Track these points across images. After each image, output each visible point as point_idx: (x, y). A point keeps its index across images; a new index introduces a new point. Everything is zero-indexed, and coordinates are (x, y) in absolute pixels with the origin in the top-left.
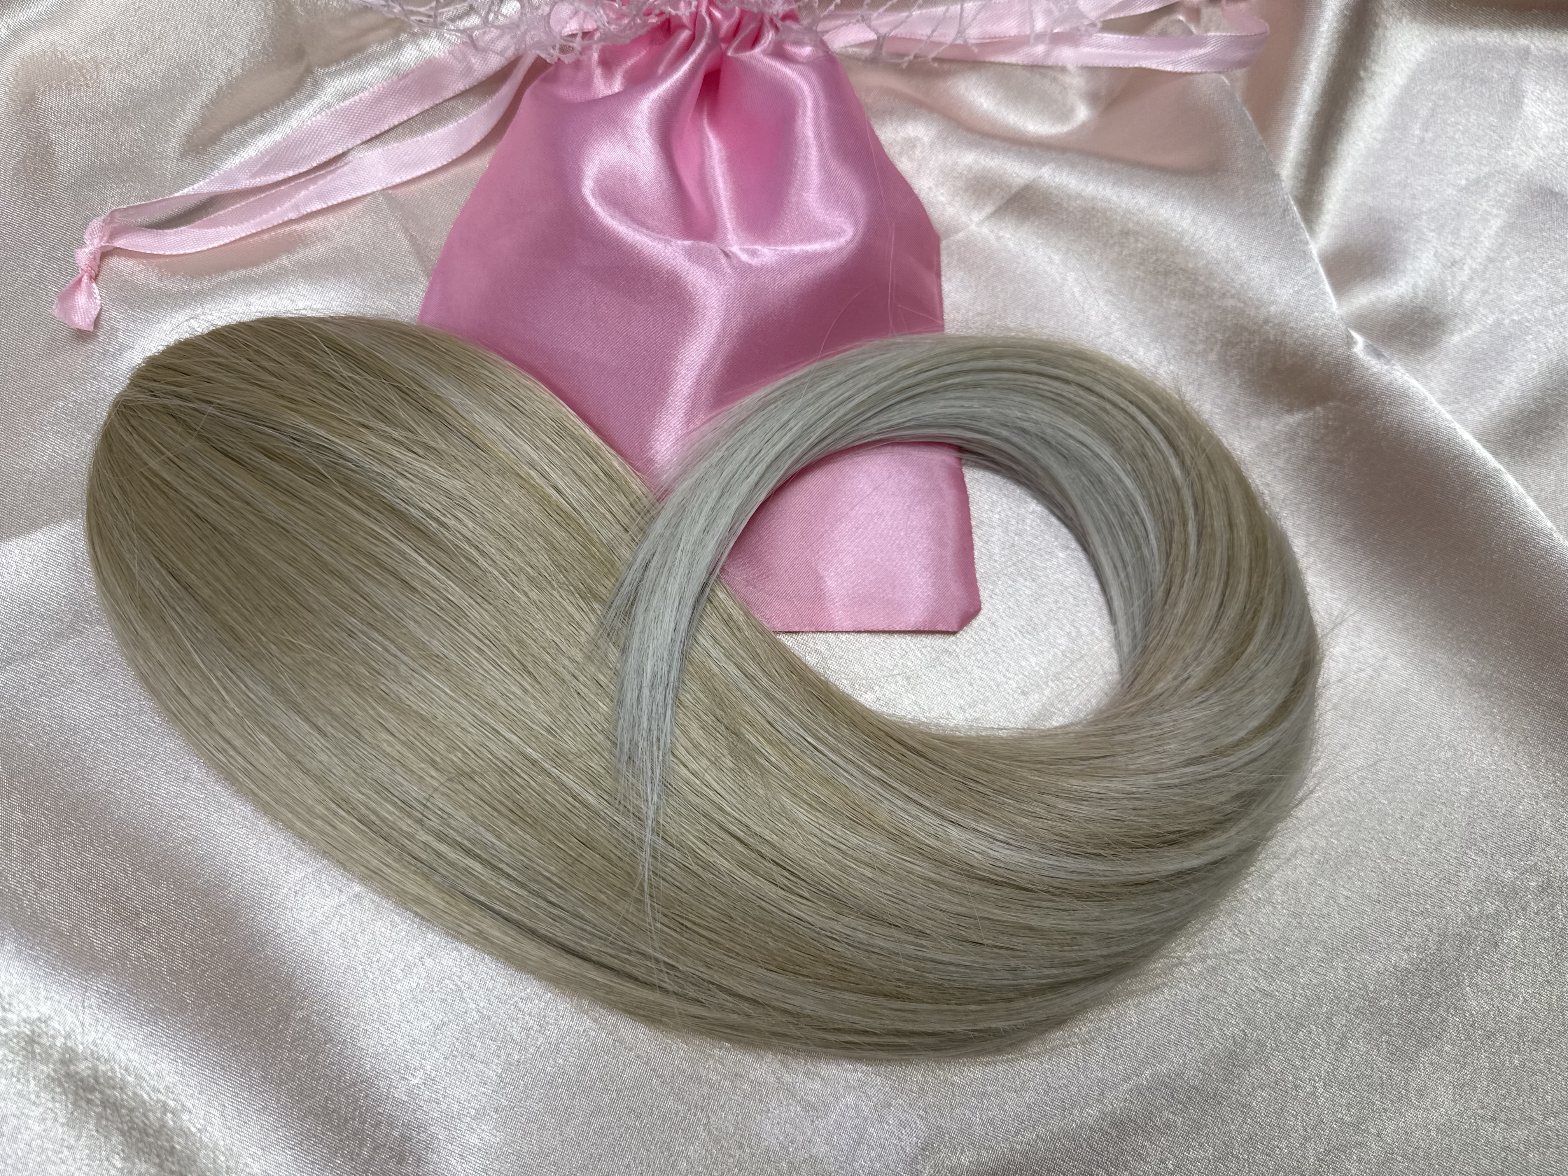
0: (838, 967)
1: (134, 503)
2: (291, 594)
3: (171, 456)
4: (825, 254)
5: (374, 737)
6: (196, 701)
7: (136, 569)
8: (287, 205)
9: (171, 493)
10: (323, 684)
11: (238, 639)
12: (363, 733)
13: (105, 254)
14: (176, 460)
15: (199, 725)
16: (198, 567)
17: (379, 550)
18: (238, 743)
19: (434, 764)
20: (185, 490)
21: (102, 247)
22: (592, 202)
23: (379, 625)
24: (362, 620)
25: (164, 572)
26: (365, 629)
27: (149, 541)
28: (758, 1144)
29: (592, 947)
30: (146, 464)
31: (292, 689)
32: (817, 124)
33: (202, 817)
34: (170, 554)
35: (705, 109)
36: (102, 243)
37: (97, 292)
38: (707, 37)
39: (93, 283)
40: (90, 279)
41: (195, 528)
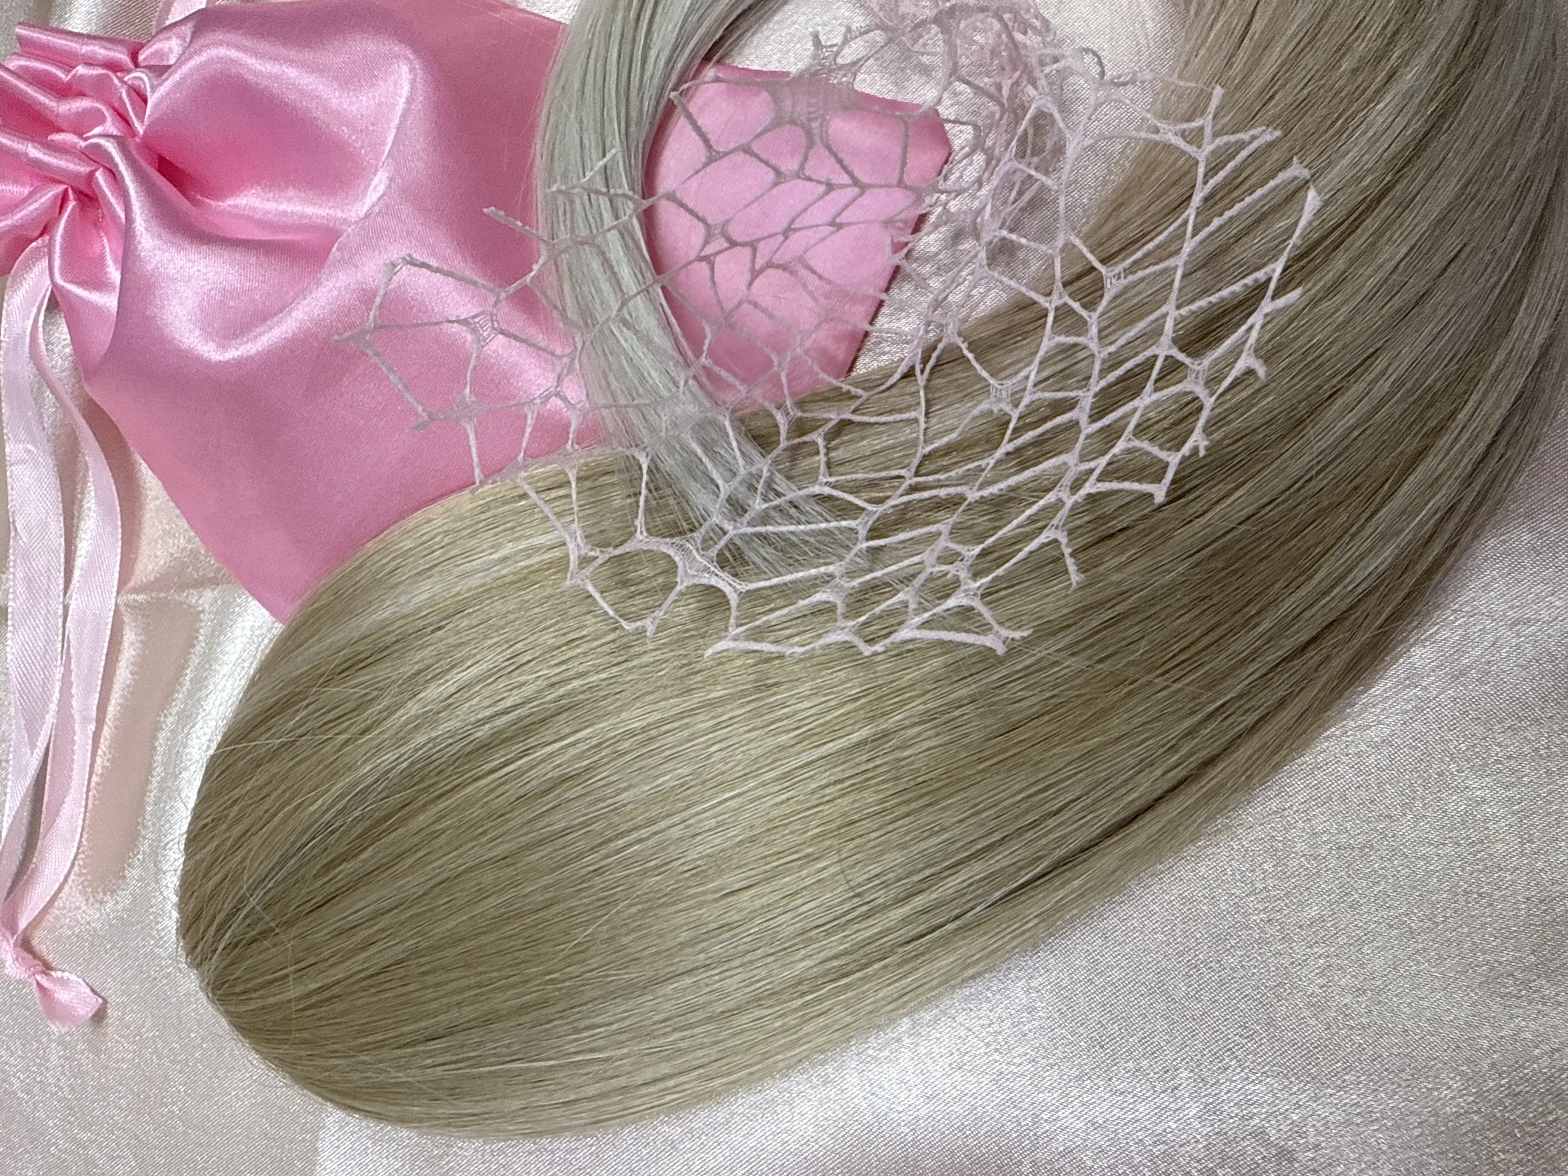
0: (1348, 497)
1: (326, 1039)
2: (520, 915)
3: (294, 968)
5: (741, 910)
6: (590, 1091)
7: (402, 1077)
8: (77, 727)
9: (336, 990)
10: (645, 936)
11: (543, 1003)
12: (729, 920)
13: (26, 945)
14: (302, 965)
15: (620, 1102)
16: (434, 1005)
17: (512, 790)
18: (665, 1069)
19: (811, 859)
20: (339, 973)
21: (15, 944)
23: (609, 833)
24: (592, 850)
25: (421, 1048)
26: (603, 852)
27: (379, 1045)
28: (1526, 706)
30: (290, 1001)
31: (633, 973)
33: (727, 1152)
34: (405, 1029)
35: (199, 197)
36: (12, 942)
37: (66, 975)
38: (111, 147)
39: (53, 973)
40: (46, 974)
41: (388, 985)
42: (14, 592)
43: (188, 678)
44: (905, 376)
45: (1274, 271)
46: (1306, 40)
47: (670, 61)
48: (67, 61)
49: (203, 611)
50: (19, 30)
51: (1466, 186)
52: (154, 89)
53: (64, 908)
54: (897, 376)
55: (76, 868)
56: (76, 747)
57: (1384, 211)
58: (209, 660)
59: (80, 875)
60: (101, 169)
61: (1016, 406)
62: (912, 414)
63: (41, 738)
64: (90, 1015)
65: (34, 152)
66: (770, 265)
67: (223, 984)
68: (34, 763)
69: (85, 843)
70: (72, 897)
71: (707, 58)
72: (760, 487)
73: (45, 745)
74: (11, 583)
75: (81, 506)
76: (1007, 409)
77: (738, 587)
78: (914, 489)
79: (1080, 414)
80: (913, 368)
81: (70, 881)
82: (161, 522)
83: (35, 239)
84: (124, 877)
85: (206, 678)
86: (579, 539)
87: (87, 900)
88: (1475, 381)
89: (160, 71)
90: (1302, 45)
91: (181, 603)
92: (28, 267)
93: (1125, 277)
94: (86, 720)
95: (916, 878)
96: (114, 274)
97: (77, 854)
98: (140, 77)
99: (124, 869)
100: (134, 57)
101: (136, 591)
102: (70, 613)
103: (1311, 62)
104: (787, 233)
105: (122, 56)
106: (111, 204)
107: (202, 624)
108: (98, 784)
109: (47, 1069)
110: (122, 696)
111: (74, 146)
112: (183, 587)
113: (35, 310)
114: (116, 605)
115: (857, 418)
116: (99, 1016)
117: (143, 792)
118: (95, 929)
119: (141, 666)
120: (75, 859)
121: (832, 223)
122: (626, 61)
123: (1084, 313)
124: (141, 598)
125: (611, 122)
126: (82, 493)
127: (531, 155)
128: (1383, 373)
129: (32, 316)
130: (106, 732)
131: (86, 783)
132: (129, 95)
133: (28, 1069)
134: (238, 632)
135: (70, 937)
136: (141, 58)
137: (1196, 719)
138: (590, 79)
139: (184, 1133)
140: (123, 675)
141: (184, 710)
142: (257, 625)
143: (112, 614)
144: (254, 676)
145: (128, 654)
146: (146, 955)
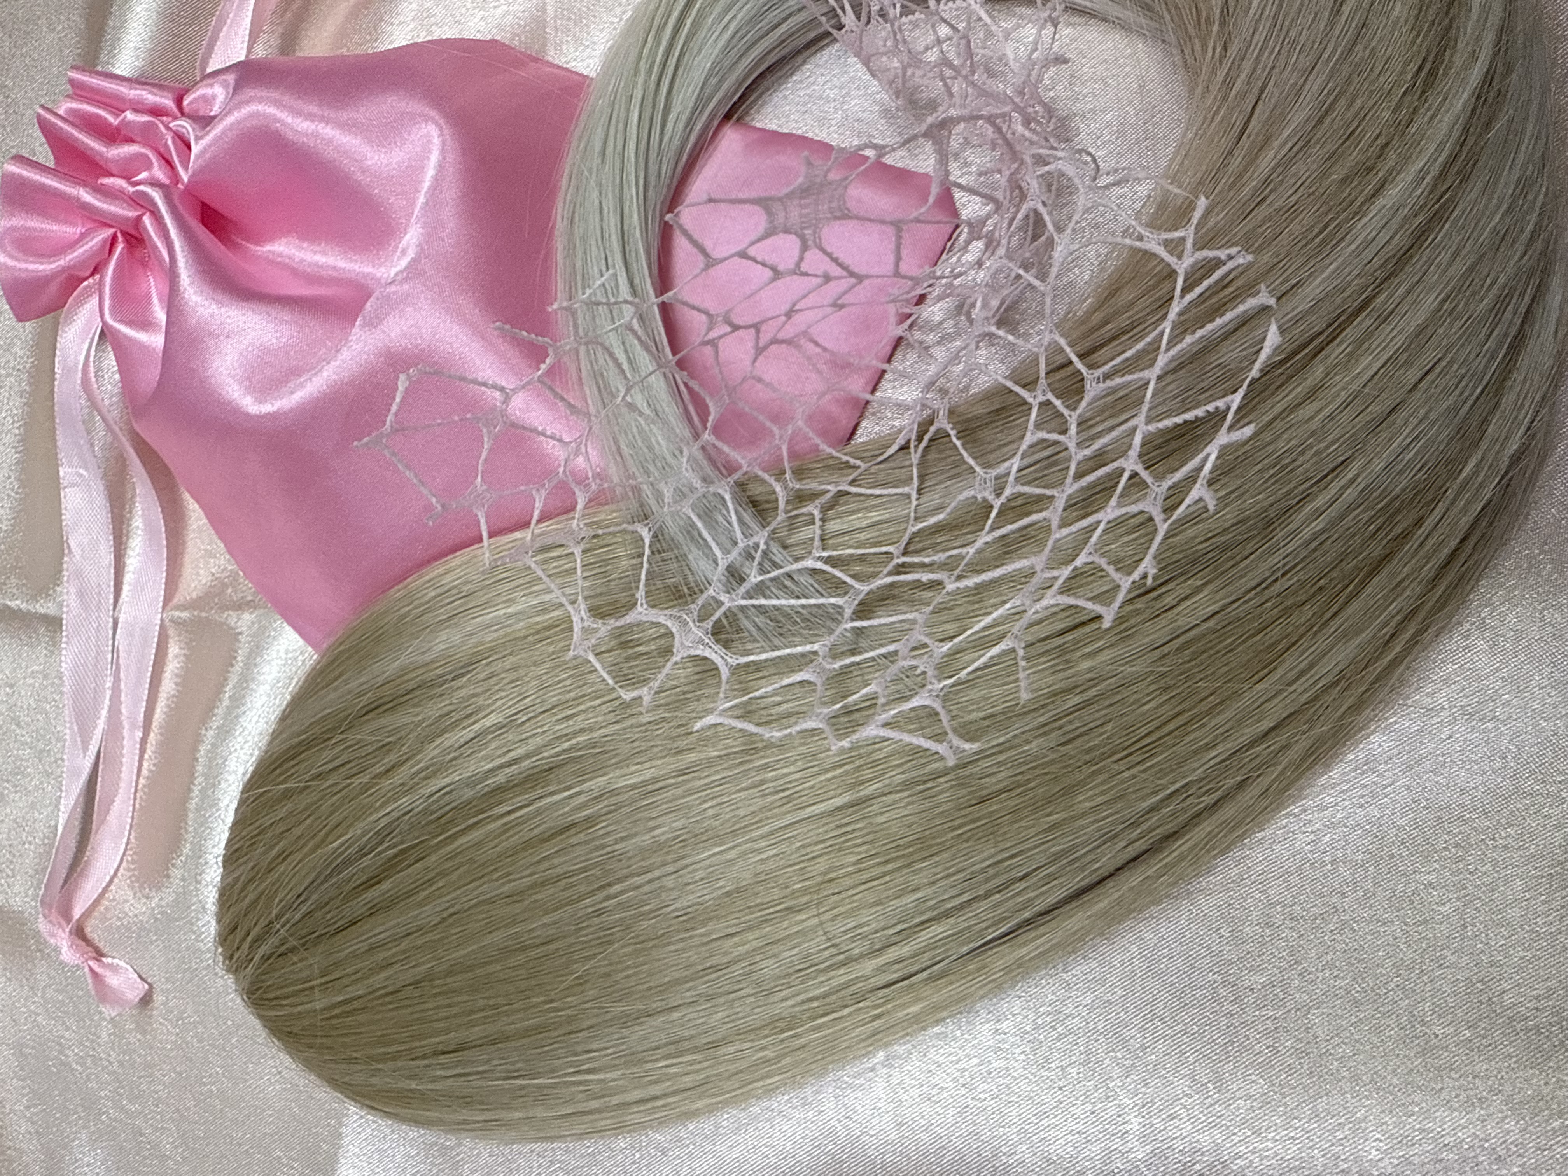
0: (1313, 597)
1: (346, 1046)
2: (525, 948)
3: (319, 981)
4: (440, 167)
5: (726, 954)
8: (126, 733)
9: (356, 1004)
10: (637, 974)
11: (545, 1028)
12: (715, 963)
13: (79, 933)
14: (326, 979)
16: (446, 1024)
19: (792, 911)
20: (360, 990)
21: (70, 932)
22: (268, 408)
23: (607, 879)
24: (592, 893)
25: (434, 1061)
26: (601, 896)
27: (394, 1056)
29: (1106, 861)
30: (317, 1010)
31: (626, 1007)
32: (298, 113)
34: (418, 1043)
35: (239, 241)
36: (67, 930)
37: (116, 961)
38: (157, 196)
39: (104, 959)
40: (98, 961)
41: (406, 1003)
42: (68, 606)
43: (227, 695)
44: (902, 449)
45: (1232, 401)
46: (1301, 143)
47: (690, 124)
48: (116, 105)
49: (241, 633)
50: (72, 74)
51: (1444, 300)
52: (198, 138)
53: (114, 900)
54: (895, 448)
55: (124, 864)
56: (124, 751)
57: (1363, 322)
58: (246, 681)
59: (128, 870)
60: (148, 214)
61: (998, 495)
62: (906, 490)
63: (93, 742)
64: (137, 999)
65: (86, 196)
66: (775, 341)
67: (257, 990)
68: (87, 764)
69: (133, 840)
70: (122, 891)
71: (728, 117)
72: (758, 556)
73: (97, 749)
74: (65, 597)
75: (129, 525)
76: (991, 498)
77: (729, 660)
78: (901, 569)
79: (1053, 514)
80: (908, 442)
81: (119, 875)
82: (203, 542)
83: (86, 278)
84: (168, 876)
85: (244, 696)
86: (583, 613)
87: (135, 894)
88: (1444, 489)
89: (205, 122)
90: (1295, 149)
91: (223, 624)
92: (80, 302)
93: (1104, 381)
94: (133, 727)
95: (891, 931)
96: (161, 316)
97: (126, 850)
98: (184, 125)
99: (168, 869)
100: (179, 101)
101: (182, 607)
102: (120, 626)
103: (1302, 169)
104: (789, 314)
105: (167, 101)
106: (157, 247)
107: (241, 645)
108: (144, 786)
109: (99, 1045)
110: (168, 706)
111: (122, 191)
112: (224, 608)
113: (86, 346)
114: (162, 620)
115: (854, 490)
116: (146, 1000)
117: (186, 798)
118: (141, 921)
119: (185, 680)
120: (124, 854)
121: (834, 305)
122: (647, 123)
123: (1066, 412)
124: (185, 615)
125: (629, 187)
126: (130, 512)
127: (553, 218)
128: (1353, 481)
129: (84, 352)
130: (152, 738)
131: (134, 784)
132: (174, 143)
133: (81, 1043)
134: (274, 654)
135: (119, 927)
136: (185, 103)
137: (1158, 798)
138: (611, 143)
139: (221, 1110)
140: (168, 686)
141: (223, 725)
142: (291, 648)
143: (157, 628)
144: (285, 710)
145: (173, 666)
146: (188, 948)
